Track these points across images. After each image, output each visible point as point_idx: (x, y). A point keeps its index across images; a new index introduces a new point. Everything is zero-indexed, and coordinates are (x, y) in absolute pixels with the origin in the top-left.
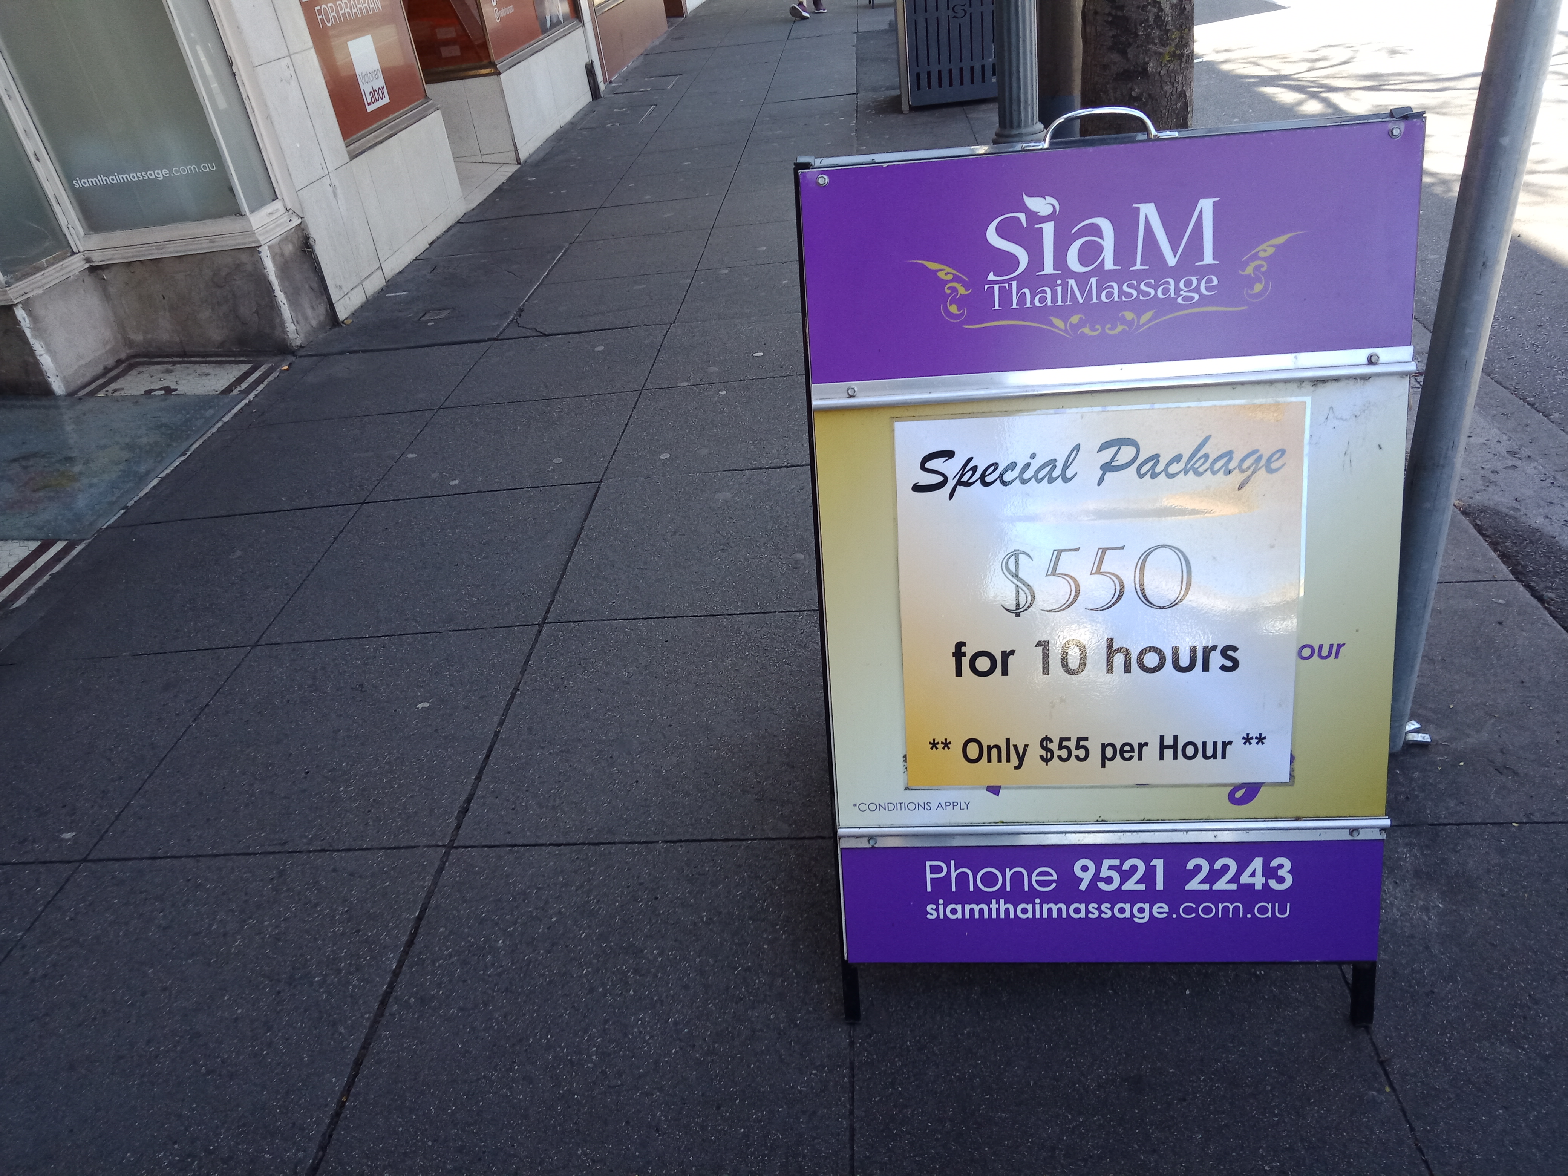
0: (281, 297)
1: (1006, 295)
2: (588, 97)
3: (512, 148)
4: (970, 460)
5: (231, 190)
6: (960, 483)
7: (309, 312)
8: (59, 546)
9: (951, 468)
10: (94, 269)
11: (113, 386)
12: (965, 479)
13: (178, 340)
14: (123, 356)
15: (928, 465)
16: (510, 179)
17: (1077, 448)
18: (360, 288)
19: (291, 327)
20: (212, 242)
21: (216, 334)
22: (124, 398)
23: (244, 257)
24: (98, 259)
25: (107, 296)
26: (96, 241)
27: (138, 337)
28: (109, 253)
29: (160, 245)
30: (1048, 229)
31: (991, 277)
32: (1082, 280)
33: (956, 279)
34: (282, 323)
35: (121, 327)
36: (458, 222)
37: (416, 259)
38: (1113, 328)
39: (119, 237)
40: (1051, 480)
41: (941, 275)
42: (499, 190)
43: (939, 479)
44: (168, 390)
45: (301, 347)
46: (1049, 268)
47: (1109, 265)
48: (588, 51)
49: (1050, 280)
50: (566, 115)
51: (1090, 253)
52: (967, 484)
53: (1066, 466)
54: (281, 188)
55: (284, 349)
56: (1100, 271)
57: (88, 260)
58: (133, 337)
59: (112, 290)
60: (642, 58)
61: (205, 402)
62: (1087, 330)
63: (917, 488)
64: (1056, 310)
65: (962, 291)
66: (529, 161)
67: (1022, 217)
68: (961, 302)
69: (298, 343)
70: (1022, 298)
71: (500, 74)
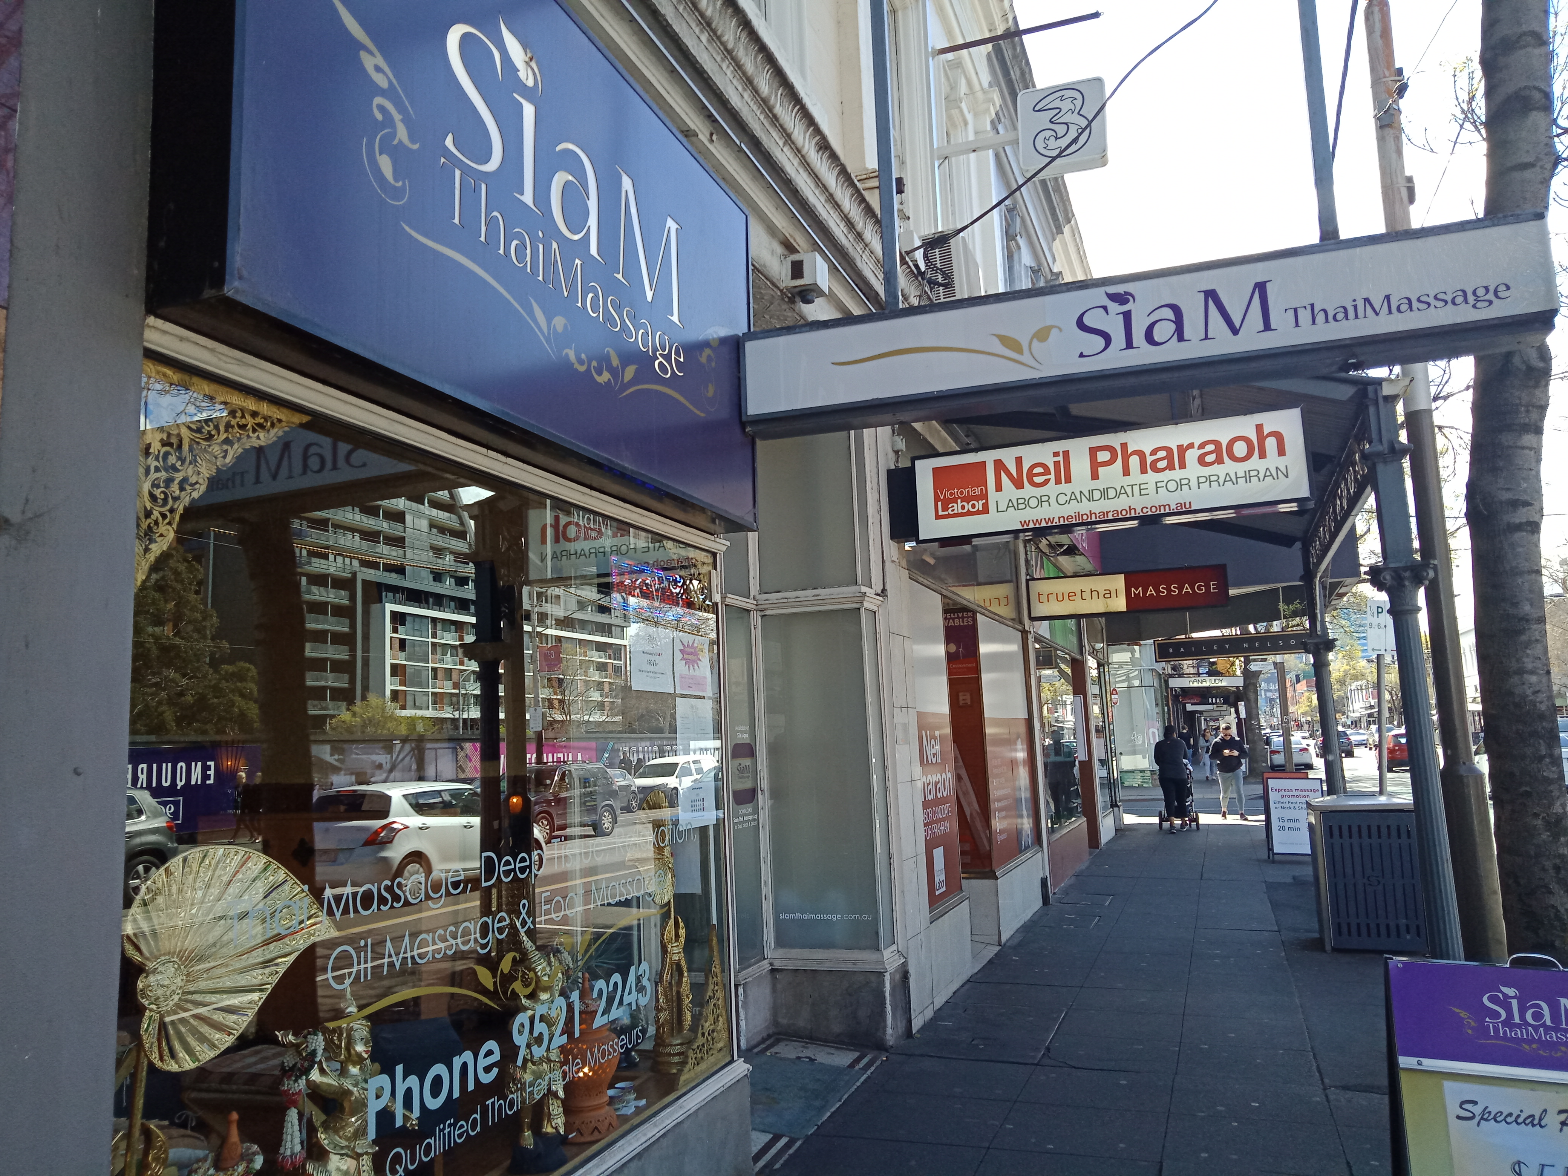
0: (889, 1008)
1: (1496, 1030)
2: (1040, 903)
3: (997, 932)
4: (1487, 1107)
5: (877, 933)
6: (1482, 1118)
7: (899, 1023)
8: (784, 1141)
9: (1477, 1110)
10: (773, 971)
11: (773, 1050)
12: (1485, 1117)
13: (809, 1027)
14: (771, 1032)
15: (1464, 1106)
16: (996, 955)
17: (1545, 1111)
18: (922, 1014)
19: (889, 1031)
20: (854, 964)
21: (837, 1028)
22: (781, 1059)
23: (873, 978)
24: (778, 964)
25: (774, 990)
26: (781, 952)
27: (783, 1021)
28: (785, 962)
29: (820, 962)
30: (1514, 1002)
31: (1487, 1019)
32: (1536, 1028)
33: (1469, 1018)
34: (885, 1027)
35: (775, 1010)
36: (968, 981)
37: (947, 1002)
38: (1556, 1053)
39: (795, 953)
40: (1533, 1125)
41: (1462, 1015)
42: (990, 962)
43: (1471, 1115)
44: (812, 1060)
45: (892, 1047)
46: (1517, 1020)
47: (1549, 1023)
48: (1043, 869)
49: (1519, 1026)
50: (1027, 915)
51: (1537, 1016)
52: (1486, 1120)
53: (1540, 1120)
54: (899, 938)
55: (880, 1046)
56: (1544, 1025)
57: (771, 964)
58: (780, 1020)
59: (779, 986)
60: (1073, 878)
61: (838, 1071)
62: (1541, 1052)
63: (1458, 1117)
64: (1523, 1040)
65: (1473, 1024)
66: (1008, 944)
67: (1500, 995)
68: (1472, 1028)
69: (891, 1044)
70: (1505, 1032)
71: (997, 879)
